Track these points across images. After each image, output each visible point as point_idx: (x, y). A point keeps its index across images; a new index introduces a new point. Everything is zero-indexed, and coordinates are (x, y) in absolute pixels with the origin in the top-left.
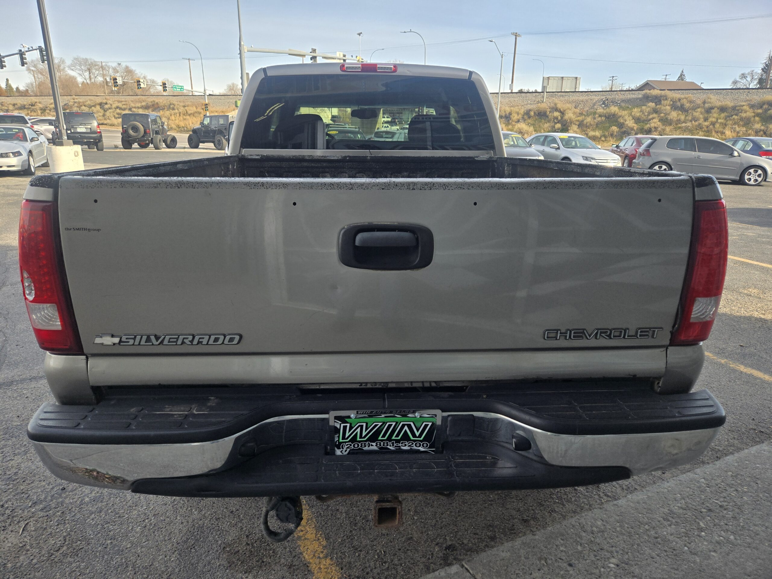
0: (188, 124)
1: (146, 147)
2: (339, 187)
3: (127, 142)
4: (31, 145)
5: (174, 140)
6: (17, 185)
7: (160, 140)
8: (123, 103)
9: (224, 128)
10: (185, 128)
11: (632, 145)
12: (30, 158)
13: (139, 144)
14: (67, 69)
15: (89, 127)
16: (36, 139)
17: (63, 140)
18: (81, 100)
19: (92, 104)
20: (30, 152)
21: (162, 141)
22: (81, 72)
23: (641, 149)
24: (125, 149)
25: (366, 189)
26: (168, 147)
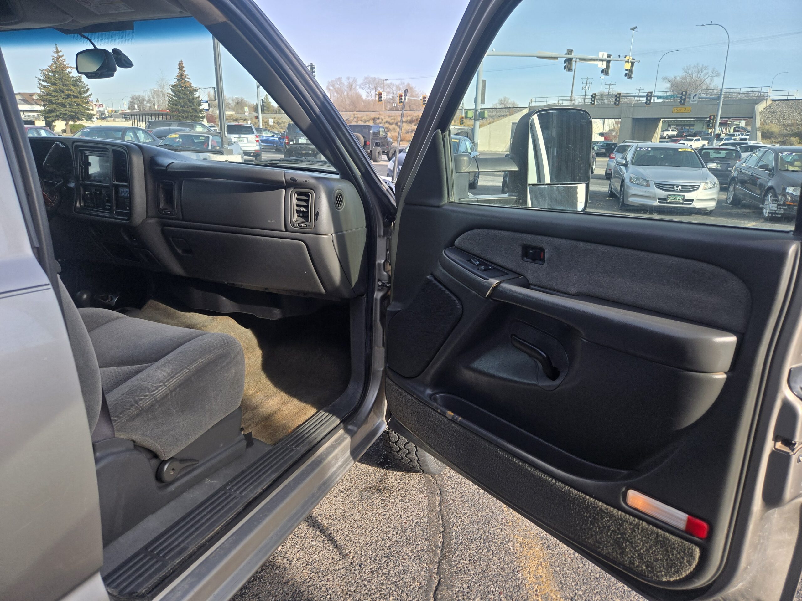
7: (379, 153)
8: (392, 118)
14: (358, 87)
18: (359, 116)
19: (367, 119)
22: (368, 90)
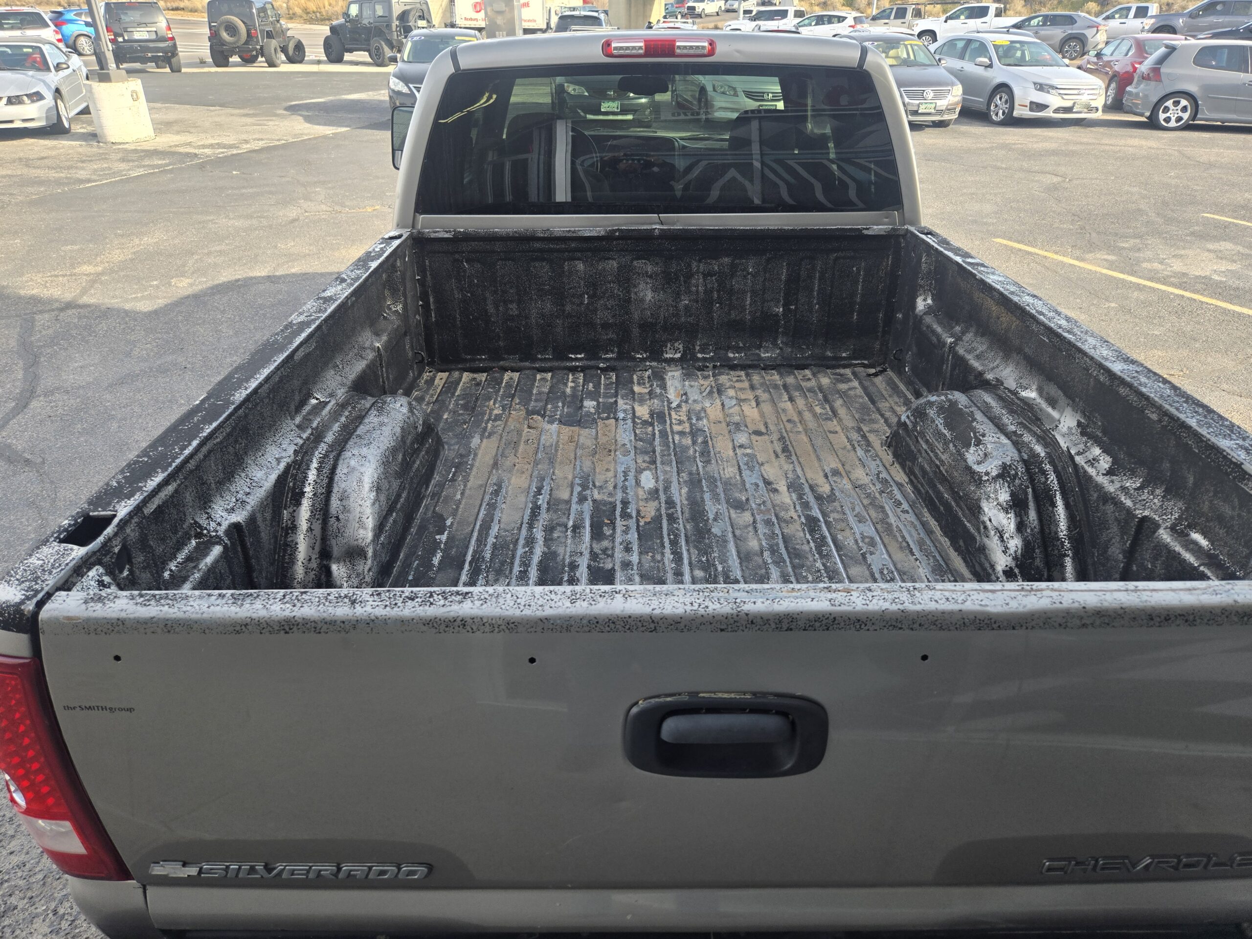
0: (321, 6)
1: (254, 62)
2: (627, 627)
3: (220, 56)
4: (58, 78)
5: (299, 47)
6: (43, 158)
7: (275, 50)
9: (385, 24)
10: (318, 15)
11: (1127, 54)
12: (59, 102)
13: (240, 57)
15: (154, 29)
16: (64, 66)
17: (110, 72)
20: (57, 91)
21: (279, 50)
23: (1144, 67)
24: (218, 66)
25: (685, 630)
26: (291, 60)
